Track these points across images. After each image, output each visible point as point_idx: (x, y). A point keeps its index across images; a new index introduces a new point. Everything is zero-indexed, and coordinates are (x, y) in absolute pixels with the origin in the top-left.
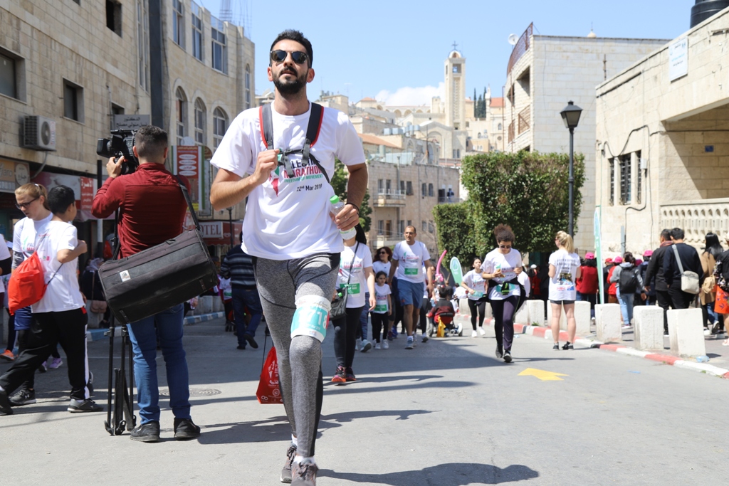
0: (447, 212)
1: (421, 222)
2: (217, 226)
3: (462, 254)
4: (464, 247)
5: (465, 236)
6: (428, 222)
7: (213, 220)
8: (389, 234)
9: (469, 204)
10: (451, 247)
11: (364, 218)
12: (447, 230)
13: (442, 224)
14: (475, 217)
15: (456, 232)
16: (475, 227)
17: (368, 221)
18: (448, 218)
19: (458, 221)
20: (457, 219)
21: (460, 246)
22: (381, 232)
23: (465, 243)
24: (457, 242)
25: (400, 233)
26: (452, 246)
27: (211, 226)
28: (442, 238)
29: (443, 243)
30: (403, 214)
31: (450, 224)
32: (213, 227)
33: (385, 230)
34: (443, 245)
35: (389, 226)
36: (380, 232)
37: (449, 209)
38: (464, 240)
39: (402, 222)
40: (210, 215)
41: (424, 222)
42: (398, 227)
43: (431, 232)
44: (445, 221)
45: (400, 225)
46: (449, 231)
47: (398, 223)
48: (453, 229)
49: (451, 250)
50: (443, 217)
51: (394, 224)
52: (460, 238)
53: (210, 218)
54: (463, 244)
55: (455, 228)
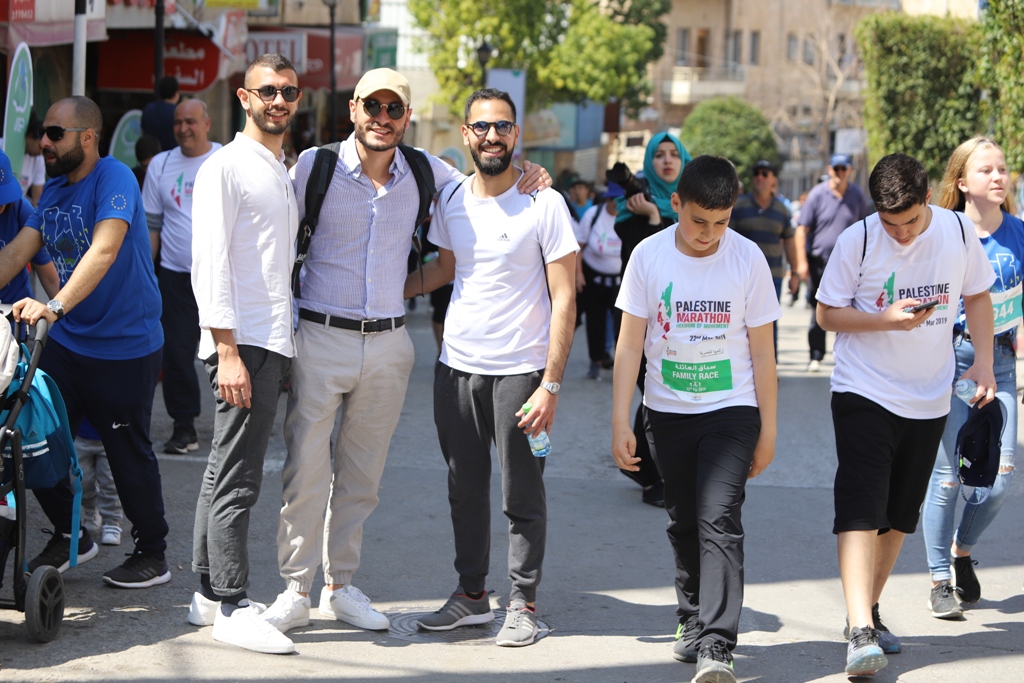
0: (898, 36)
1: (785, 36)
2: (293, 44)
3: (931, 150)
4: (936, 131)
5: (941, 101)
6: (801, 36)
7: (282, 28)
8: (703, 64)
9: (989, 36)
10: (902, 129)
11: (651, 25)
12: (897, 84)
13: (884, 68)
14: (1002, 70)
15: (920, 91)
16: (1003, 98)
17: (660, 34)
18: (900, 53)
19: (925, 62)
20: (923, 56)
21: (927, 128)
22: (683, 58)
23: (940, 119)
24: (920, 118)
25: (731, 64)
26: (908, 126)
27: (278, 44)
28: (882, 103)
29: (884, 117)
30: (740, 13)
31: (905, 70)
32: (283, 46)
33: (693, 54)
34: (882, 123)
35: (704, 43)
36: (681, 59)
37: (904, 30)
38: (938, 114)
39: (738, 34)
40: (276, 15)
41: (791, 38)
42: (725, 48)
43: (810, 62)
44: (893, 59)
45: (731, 43)
46: (901, 87)
47: (727, 35)
48: (911, 82)
49: (904, 136)
50: (889, 51)
51: (717, 41)
52: (929, 106)
53: (275, 21)
54: (934, 123)
55: (917, 80)
